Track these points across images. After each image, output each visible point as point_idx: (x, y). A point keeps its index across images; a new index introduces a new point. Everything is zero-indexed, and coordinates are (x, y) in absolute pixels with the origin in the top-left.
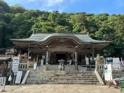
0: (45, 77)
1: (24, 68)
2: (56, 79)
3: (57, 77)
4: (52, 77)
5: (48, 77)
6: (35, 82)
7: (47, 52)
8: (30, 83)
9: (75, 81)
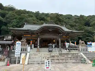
0: (44, 58)
1: (24, 50)
2: (53, 59)
3: (53, 58)
4: (49, 58)
5: (46, 58)
6: (36, 62)
7: (39, 38)
8: (32, 63)
9: (68, 61)
